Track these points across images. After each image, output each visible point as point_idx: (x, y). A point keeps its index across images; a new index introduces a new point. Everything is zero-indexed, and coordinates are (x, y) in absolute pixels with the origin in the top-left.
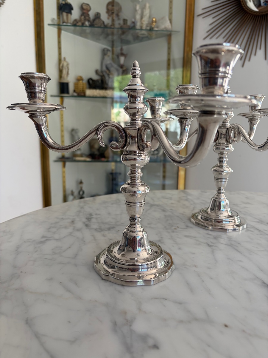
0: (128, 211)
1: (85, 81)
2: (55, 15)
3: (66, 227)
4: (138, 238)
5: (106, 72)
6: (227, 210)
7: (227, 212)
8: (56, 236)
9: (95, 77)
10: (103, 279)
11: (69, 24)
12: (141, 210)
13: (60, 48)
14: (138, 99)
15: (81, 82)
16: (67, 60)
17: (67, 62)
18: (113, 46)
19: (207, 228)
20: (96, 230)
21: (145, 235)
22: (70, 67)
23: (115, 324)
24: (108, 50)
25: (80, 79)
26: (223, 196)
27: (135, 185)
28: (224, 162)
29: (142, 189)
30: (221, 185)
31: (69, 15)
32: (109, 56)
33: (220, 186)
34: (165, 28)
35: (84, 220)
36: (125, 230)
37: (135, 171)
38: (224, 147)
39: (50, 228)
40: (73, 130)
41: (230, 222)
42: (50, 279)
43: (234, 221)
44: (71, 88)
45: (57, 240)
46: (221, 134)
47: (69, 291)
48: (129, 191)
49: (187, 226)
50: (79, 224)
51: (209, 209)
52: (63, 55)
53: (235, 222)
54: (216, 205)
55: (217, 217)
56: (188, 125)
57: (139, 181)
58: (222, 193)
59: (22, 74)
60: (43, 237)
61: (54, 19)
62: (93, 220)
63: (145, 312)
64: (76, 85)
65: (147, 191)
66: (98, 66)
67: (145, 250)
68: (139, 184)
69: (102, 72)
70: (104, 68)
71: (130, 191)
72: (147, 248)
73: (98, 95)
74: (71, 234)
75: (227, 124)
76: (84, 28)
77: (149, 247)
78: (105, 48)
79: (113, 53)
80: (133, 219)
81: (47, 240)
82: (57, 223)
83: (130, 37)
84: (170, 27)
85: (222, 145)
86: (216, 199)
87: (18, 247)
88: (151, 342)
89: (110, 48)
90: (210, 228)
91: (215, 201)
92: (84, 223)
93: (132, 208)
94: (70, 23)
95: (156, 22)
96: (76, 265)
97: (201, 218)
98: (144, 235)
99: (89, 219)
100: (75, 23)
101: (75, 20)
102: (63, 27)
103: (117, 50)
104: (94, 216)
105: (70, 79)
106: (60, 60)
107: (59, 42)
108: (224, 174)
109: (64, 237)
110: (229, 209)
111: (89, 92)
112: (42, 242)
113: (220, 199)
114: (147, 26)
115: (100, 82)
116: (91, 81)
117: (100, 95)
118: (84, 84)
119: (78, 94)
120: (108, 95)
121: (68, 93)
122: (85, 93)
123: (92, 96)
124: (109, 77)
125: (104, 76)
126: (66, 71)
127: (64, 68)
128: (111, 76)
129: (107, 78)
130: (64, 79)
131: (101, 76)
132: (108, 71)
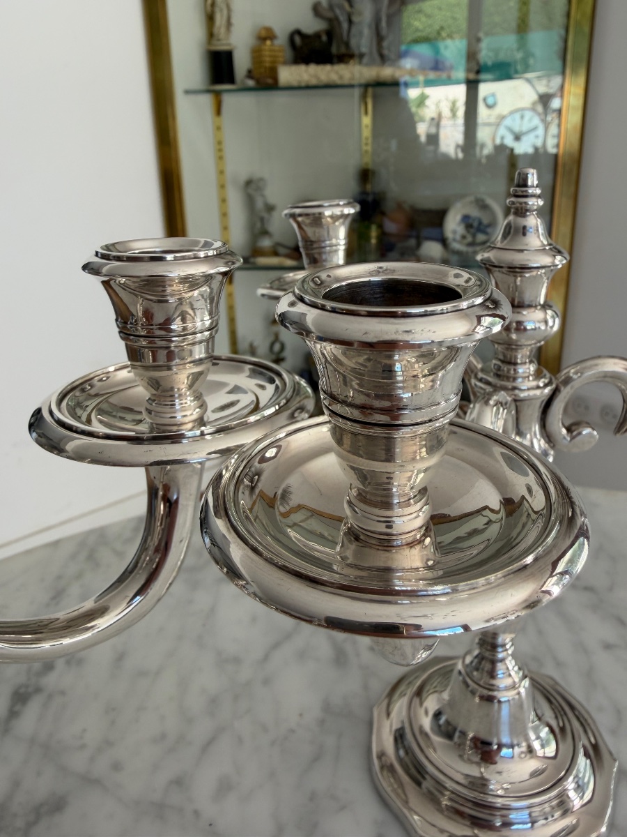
1: (282, 40)
9: (311, 25)
25: (266, 36)
40: (249, 183)
44: (242, 63)
64: (256, 54)
69: (331, 7)
73: (314, 82)
105: (240, 43)
111: (288, 74)
115: (324, 38)
116: (298, 39)
117: (318, 78)
118: (277, 48)
119: (258, 81)
120: (341, 77)
121: (231, 80)
122: (275, 79)
123: (295, 84)
124: (350, 22)
125: (337, 19)
126: (222, 16)
127: (217, 10)
128: (355, 19)
129: (345, 25)
130: (219, 40)
131: (330, 21)
132: (347, 5)
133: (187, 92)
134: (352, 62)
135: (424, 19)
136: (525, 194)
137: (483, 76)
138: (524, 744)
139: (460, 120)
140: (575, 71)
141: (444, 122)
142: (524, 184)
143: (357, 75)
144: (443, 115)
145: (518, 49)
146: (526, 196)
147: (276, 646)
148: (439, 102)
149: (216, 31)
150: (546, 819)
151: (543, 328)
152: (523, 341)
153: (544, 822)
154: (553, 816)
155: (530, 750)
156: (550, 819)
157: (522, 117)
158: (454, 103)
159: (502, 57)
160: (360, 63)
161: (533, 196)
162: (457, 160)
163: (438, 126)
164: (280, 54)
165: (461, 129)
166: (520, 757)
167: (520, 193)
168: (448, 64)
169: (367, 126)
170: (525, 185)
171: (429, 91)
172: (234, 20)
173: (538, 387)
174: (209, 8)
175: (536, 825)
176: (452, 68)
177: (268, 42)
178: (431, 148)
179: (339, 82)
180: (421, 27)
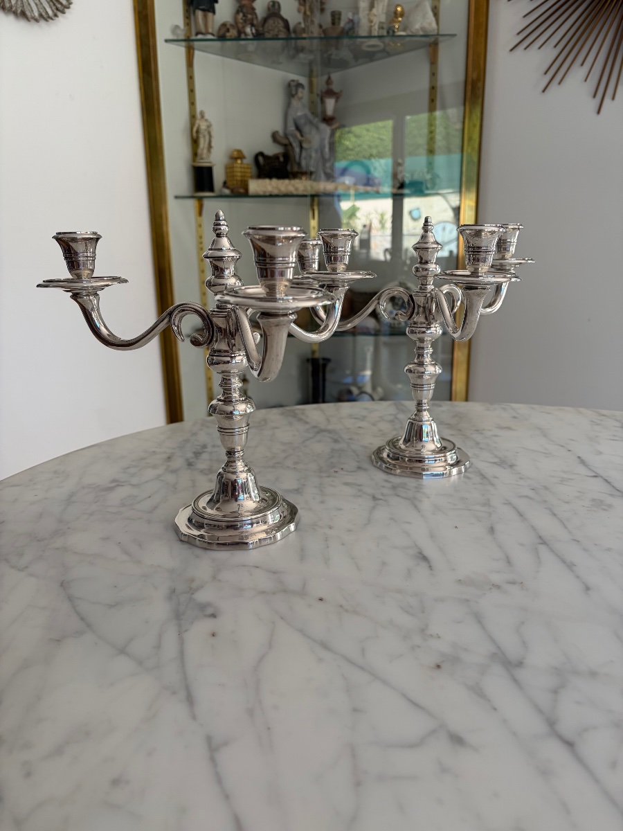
0: (223, 441)
1: (249, 160)
2: (179, 20)
3: (155, 467)
4: (240, 482)
5: (295, 137)
6: (433, 440)
7: (434, 443)
8: (135, 481)
9: (272, 150)
10: (181, 541)
11: (210, 37)
12: (241, 439)
13: (191, 91)
14: (227, 272)
16: (207, 116)
17: (206, 120)
18: (310, 76)
19: (393, 472)
20: (202, 471)
21: (251, 478)
22: (215, 131)
23: (173, 591)
24: (299, 85)
25: (237, 156)
26: (426, 415)
27: (231, 401)
28: (425, 355)
29: (241, 408)
30: (421, 397)
31: (210, 15)
32: (300, 99)
33: (419, 399)
34: (423, 29)
35: (190, 455)
36: (221, 470)
37: (230, 380)
38: (424, 329)
39: (128, 468)
41: (436, 460)
42: (106, 539)
43: (443, 459)
44: (219, 177)
45: (134, 486)
46: (419, 306)
47: (126, 553)
48: (220, 411)
49: (359, 468)
50: (178, 462)
51: (401, 442)
52: (199, 107)
53: (446, 461)
54: (415, 433)
55: (417, 454)
56: (338, 299)
57: (237, 395)
58: (425, 410)
59: (57, 234)
60: (114, 481)
61: (177, 27)
62: (205, 456)
63: (220, 581)
64: (229, 169)
65: (248, 411)
67: (251, 497)
68: (237, 401)
69: (286, 136)
70: (292, 128)
71: (222, 412)
72: (253, 494)
73: (276, 192)
74: (158, 477)
75: (428, 287)
76: (243, 43)
77: (256, 492)
78: (293, 81)
79: (311, 91)
80: (231, 453)
81: (118, 485)
82: (143, 459)
83: (345, 53)
84: (434, 25)
85: (419, 326)
86: (414, 422)
87: (72, 495)
88: (210, 611)
89: (303, 80)
90: (398, 471)
91: (411, 424)
92: (187, 460)
93: (226, 437)
94: (213, 34)
95: (402, 15)
96: (149, 522)
97: (388, 456)
98: (249, 478)
99: (197, 454)
100: (222, 32)
101: (224, 25)
102: (196, 44)
103: (320, 83)
104: (209, 449)
105: (217, 159)
106: (193, 117)
107: (191, 78)
108: (426, 377)
109: (147, 482)
110: (437, 438)
111: (255, 186)
112: (110, 489)
113: (422, 421)
114: (381, 28)
115: (282, 159)
116: (261, 159)
117: (279, 190)
118: (246, 166)
119: (232, 191)
120: (297, 189)
121: (211, 189)
122: (246, 189)
123: (261, 193)
124: (301, 147)
125: (291, 144)
126: (205, 141)
127: (201, 136)
128: (304, 145)
129: (297, 150)
130: (202, 159)
131: (285, 145)
132: (298, 135)
133: (177, 197)
134: (304, 178)
135: (353, 139)
137: (406, 191)
139: (389, 231)
140: (468, 189)
141: (373, 233)
143: (309, 188)
144: (373, 225)
145: (428, 172)
148: (369, 214)
149: (199, 151)
157: (444, 229)
158: (382, 215)
159: (416, 177)
160: (310, 179)
162: (385, 262)
163: (369, 232)
164: (249, 171)
165: (389, 238)
168: (377, 181)
169: (314, 228)
171: (359, 204)
172: (213, 144)
174: (195, 134)
176: (380, 184)
177: (239, 161)
178: (364, 251)
179: (295, 193)
180: (351, 147)
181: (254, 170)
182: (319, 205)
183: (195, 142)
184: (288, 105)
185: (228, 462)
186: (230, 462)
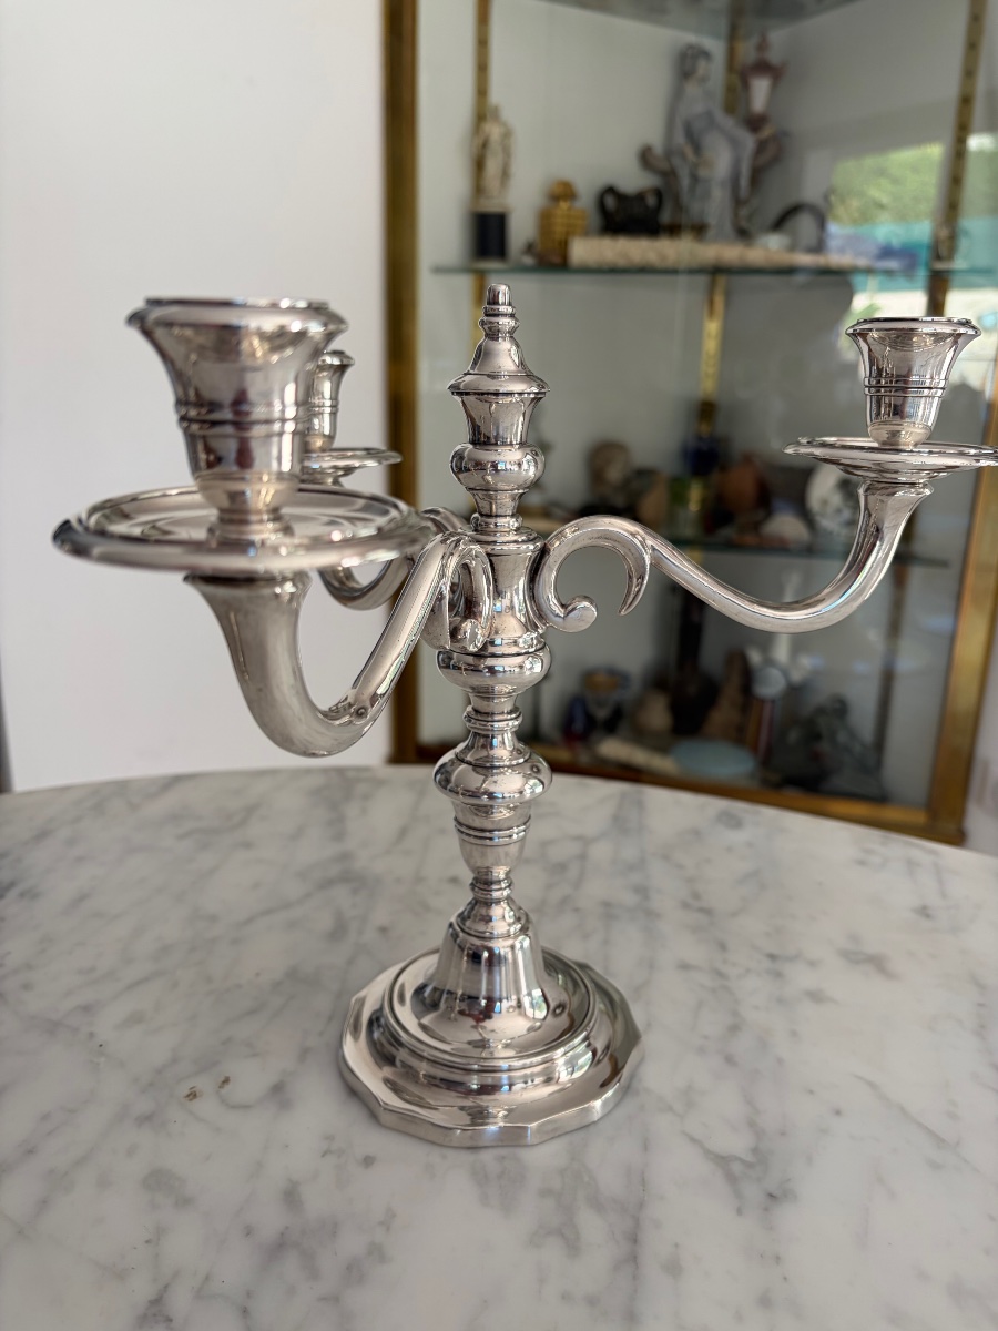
1: (585, 201)
5: (683, 156)
13: (482, 68)
15: (564, 205)
16: (504, 116)
17: (503, 124)
18: (731, 34)
24: (703, 55)
25: (563, 193)
32: (702, 81)
44: (521, 229)
52: (496, 95)
64: (545, 219)
66: (652, 132)
69: (668, 155)
70: (680, 139)
73: (622, 262)
78: (691, 46)
89: (713, 44)
105: (519, 199)
107: (482, 43)
115: (651, 201)
116: (610, 202)
118: (576, 213)
121: (502, 255)
122: (565, 256)
124: (695, 178)
125: (675, 171)
126: (497, 162)
128: (701, 174)
129: (685, 183)
130: (489, 197)
131: (663, 174)
132: (689, 152)
134: (686, 237)
136: (496, 312)
138: (514, 997)
142: (494, 301)
146: (497, 315)
147: (268, 912)
149: (485, 183)
150: (526, 1082)
151: (516, 469)
152: (501, 486)
153: (523, 1085)
154: (533, 1081)
155: (519, 1005)
156: (530, 1083)
160: (698, 238)
161: (505, 315)
164: (579, 221)
166: (508, 1011)
167: (491, 312)
169: (712, 337)
170: (497, 303)
173: (516, 542)
174: (476, 151)
175: (514, 1088)
177: (566, 203)
181: (594, 219)
182: (728, 295)
183: (479, 165)
184: (677, 95)
185: (475, 903)
186: (480, 905)
